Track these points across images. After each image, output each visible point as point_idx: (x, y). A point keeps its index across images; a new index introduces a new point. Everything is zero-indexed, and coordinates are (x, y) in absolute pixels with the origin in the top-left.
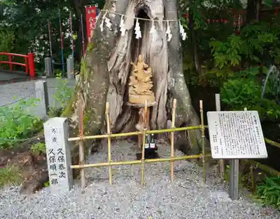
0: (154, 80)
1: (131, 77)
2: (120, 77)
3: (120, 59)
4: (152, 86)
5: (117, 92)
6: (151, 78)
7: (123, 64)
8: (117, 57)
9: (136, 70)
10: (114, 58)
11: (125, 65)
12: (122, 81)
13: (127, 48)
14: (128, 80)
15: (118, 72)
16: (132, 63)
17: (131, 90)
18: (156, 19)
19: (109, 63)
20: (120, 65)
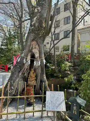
0: (36, 76)
1: (29, 76)
2: (25, 75)
3: (25, 70)
9: (30, 73)
10: (23, 69)
11: (27, 71)
15: (25, 74)
16: (30, 71)
17: (29, 79)
18: (37, 58)
19: (21, 71)
20: (25, 72)
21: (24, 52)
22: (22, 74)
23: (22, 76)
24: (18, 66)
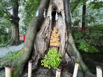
0: (60, 37)
1: (51, 36)
3: (46, 29)
4: (59, 40)
8: (45, 28)
12: (48, 38)
13: (49, 24)
15: (46, 34)
17: (51, 41)
22: (43, 33)
23: (43, 36)
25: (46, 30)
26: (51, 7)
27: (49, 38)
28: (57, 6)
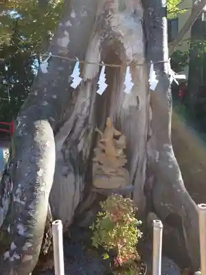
1: (95, 150)
2: (80, 146)
3: (80, 124)
4: (126, 161)
5: (75, 174)
6: (124, 150)
7: (84, 130)
8: (76, 121)
9: (102, 140)
10: (70, 122)
11: (88, 131)
12: (84, 154)
13: (89, 107)
14: (92, 154)
15: (77, 142)
16: (97, 130)
17: (95, 167)
19: (62, 129)
20: (80, 133)
21: (69, 24)
22: (66, 143)
23: (67, 151)
24: (46, 103)
25: (77, 130)
26: (99, 44)
27: (86, 153)
28: (120, 38)
